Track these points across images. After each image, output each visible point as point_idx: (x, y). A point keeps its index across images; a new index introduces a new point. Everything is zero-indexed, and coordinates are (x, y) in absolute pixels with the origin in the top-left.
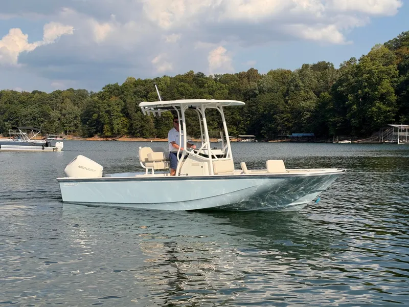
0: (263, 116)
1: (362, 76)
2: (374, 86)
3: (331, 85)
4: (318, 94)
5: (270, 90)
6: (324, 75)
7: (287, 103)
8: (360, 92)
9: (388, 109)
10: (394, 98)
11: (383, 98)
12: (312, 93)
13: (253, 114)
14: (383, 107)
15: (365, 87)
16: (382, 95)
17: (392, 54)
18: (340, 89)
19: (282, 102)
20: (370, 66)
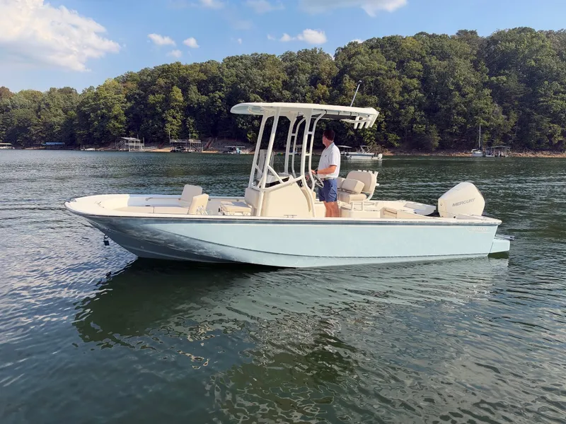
0: (18, 127)
1: (99, 100)
2: (109, 108)
3: (76, 106)
4: (65, 111)
5: (22, 106)
6: (69, 98)
7: (40, 118)
8: (99, 112)
9: (120, 126)
10: (123, 118)
11: (116, 117)
12: (60, 111)
13: (9, 125)
14: (117, 125)
15: (103, 109)
16: (115, 116)
17: (121, 86)
18: (83, 109)
19: (35, 116)
20: (105, 94)
